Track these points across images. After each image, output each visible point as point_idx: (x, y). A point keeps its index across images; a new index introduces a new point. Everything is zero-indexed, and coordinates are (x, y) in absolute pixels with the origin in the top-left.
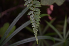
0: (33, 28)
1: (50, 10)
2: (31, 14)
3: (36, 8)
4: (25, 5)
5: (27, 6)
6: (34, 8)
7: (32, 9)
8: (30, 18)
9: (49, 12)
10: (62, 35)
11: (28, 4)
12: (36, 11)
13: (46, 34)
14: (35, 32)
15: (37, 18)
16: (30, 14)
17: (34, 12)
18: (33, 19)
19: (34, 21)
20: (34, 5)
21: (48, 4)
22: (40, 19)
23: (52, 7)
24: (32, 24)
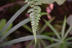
0: (32, 26)
1: (50, 8)
2: (32, 12)
3: (37, 5)
4: (26, 2)
5: (27, 3)
6: (34, 6)
7: (32, 6)
8: (30, 16)
9: (49, 11)
10: (61, 36)
11: (29, 1)
12: (36, 9)
13: (43, 33)
14: (34, 31)
15: (37, 16)
16: (30, 12)
17: (35, 10)
18: (33, 17)
19: (33, 19)
20: (34, 3)
21: (48, 2)
22: (40, 17)
23: (52, 6)
24: (31, 22)
